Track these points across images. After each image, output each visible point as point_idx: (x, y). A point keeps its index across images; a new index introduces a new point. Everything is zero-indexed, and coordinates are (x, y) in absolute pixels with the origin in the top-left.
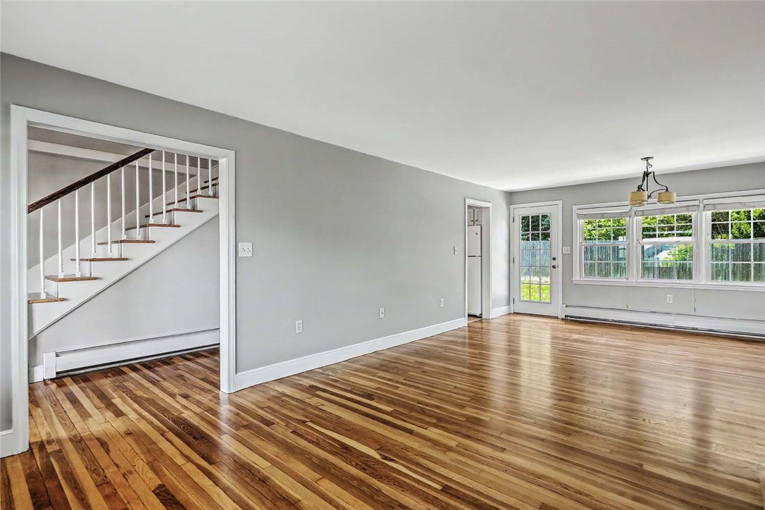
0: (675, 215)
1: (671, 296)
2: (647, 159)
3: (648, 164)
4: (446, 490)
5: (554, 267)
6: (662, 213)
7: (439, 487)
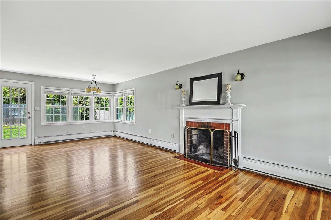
0: (84, 97)
1: (84, 127)
2: (94, 75)
3: (94, 78)
4: (186, 198)
5: (29, 118)
6: (81, 95)
7: (183, 200)
